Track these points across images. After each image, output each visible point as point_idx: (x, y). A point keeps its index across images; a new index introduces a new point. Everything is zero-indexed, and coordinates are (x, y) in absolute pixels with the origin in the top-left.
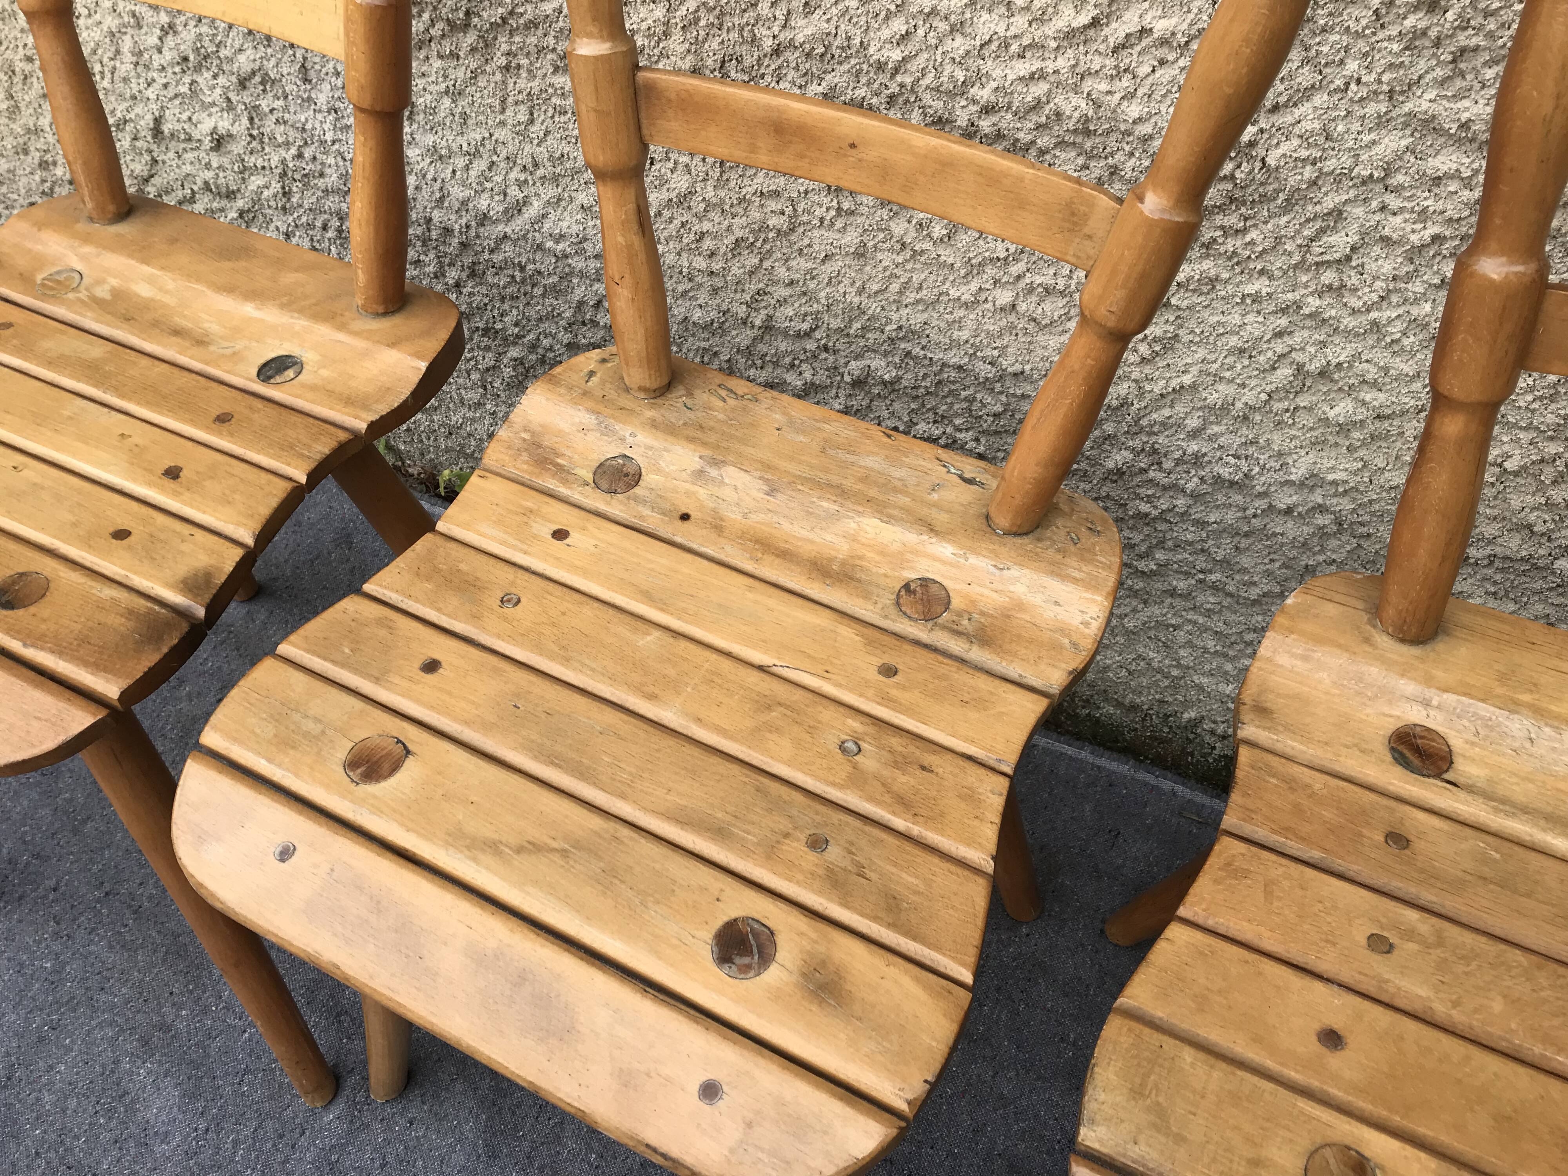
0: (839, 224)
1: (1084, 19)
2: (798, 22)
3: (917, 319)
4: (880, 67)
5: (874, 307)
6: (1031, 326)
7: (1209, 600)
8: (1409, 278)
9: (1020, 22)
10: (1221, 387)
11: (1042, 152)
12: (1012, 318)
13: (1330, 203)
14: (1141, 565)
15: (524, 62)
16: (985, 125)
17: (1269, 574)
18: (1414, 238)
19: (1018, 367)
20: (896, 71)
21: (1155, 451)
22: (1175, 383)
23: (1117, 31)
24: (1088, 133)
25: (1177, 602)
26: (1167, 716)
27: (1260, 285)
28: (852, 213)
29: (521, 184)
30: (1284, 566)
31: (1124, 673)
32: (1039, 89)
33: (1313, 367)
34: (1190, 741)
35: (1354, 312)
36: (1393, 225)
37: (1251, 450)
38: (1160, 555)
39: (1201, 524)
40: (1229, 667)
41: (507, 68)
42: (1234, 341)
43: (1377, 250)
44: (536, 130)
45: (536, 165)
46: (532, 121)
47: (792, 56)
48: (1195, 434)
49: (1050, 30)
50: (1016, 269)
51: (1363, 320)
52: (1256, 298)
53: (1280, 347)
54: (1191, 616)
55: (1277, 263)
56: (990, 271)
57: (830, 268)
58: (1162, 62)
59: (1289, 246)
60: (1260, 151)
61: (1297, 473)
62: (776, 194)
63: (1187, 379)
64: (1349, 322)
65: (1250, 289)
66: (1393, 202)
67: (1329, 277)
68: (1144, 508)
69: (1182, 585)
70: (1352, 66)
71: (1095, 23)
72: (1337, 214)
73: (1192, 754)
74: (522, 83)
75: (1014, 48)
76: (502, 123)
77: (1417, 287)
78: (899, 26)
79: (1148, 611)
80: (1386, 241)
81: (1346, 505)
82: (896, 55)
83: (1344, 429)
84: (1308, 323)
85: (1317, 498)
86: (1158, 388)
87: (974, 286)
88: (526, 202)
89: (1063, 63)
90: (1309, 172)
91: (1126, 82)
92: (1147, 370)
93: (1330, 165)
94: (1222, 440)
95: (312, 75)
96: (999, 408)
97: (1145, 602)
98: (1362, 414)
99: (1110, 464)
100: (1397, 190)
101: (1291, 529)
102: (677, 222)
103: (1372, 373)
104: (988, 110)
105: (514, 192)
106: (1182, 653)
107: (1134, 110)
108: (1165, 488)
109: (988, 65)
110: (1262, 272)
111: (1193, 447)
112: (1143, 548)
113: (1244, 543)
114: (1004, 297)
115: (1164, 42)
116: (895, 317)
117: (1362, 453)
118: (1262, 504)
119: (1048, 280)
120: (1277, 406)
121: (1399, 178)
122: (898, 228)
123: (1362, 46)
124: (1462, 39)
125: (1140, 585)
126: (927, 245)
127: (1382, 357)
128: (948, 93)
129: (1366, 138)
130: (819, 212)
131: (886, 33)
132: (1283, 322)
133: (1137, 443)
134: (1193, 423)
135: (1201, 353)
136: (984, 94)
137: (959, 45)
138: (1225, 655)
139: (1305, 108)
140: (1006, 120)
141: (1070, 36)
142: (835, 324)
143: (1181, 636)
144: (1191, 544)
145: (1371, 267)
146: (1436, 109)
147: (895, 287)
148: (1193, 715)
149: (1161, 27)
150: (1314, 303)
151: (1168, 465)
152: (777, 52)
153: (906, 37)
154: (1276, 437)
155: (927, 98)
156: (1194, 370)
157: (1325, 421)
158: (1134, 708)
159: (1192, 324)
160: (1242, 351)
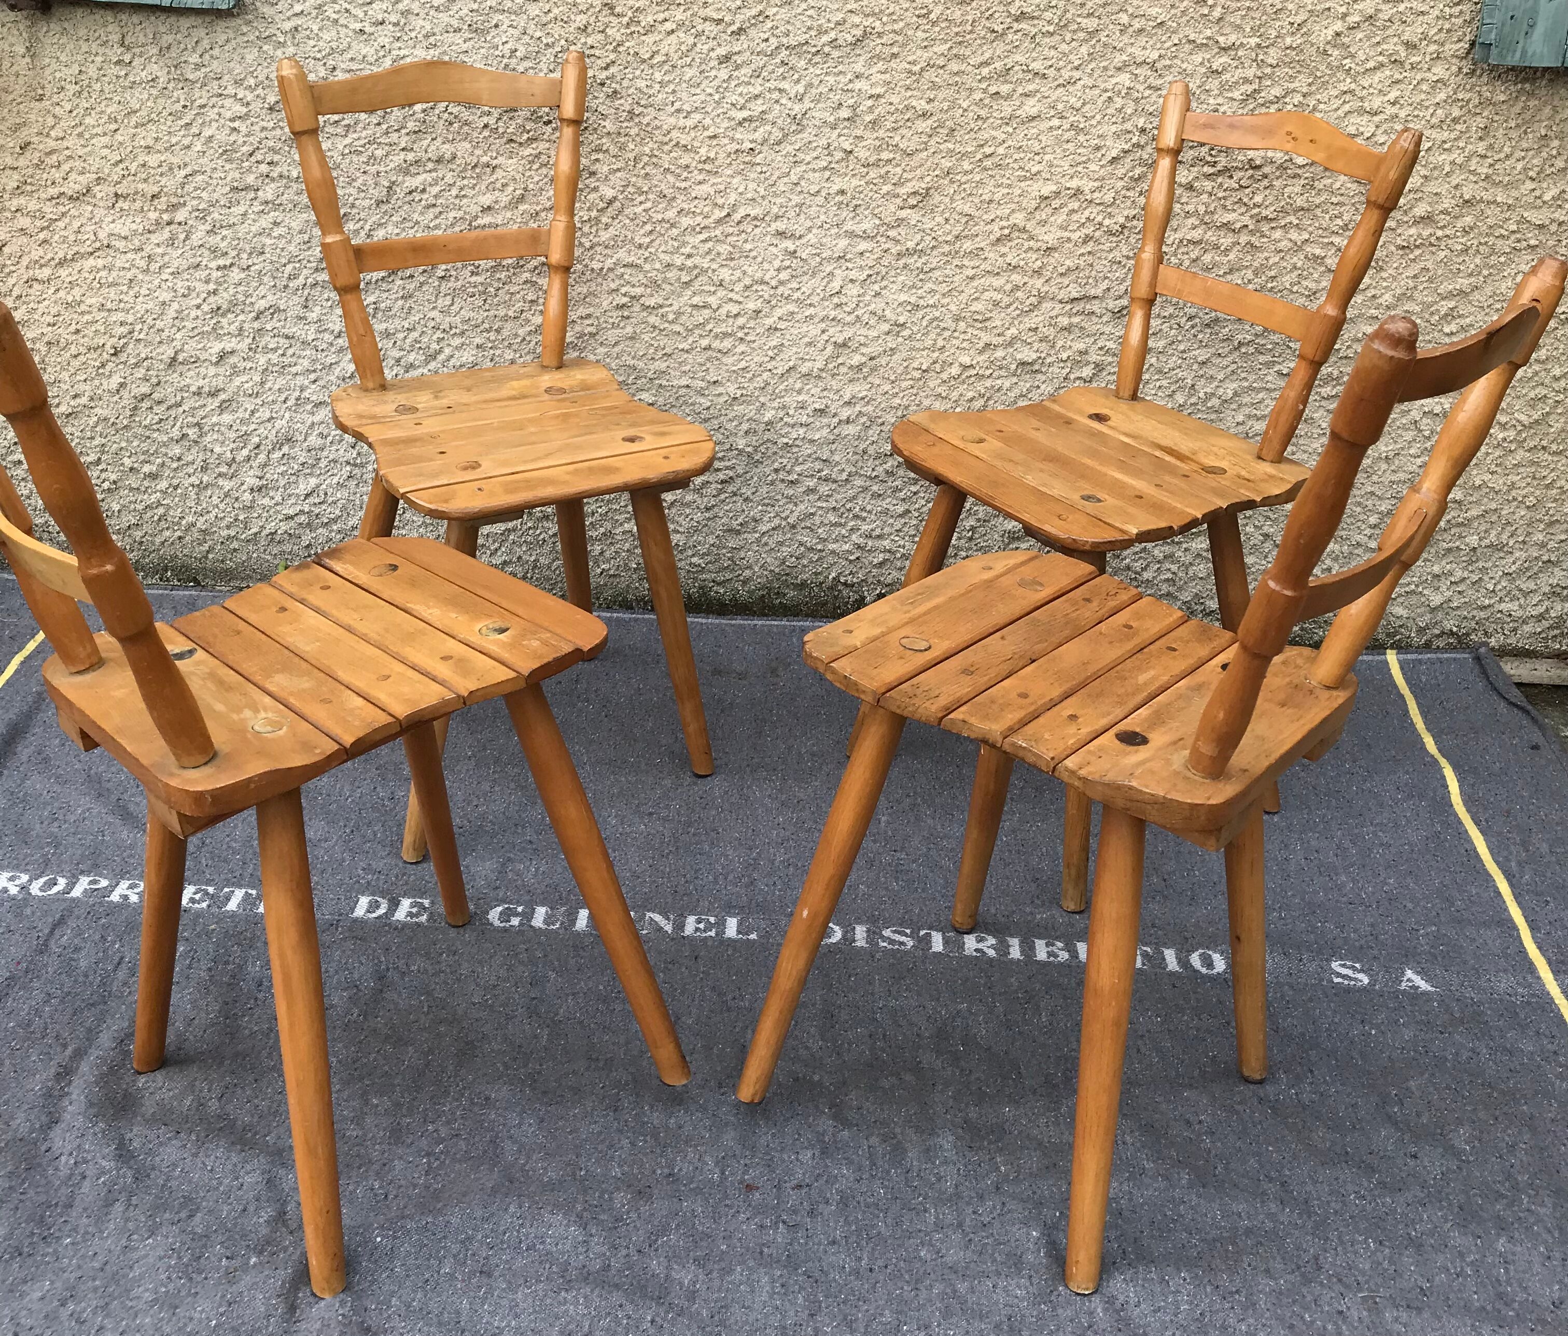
0: (622, 325)
1: (724, 214)
2: (601, 233)
3: (663, 366)
4: (640, 246)
5: (641, 365)
6: (719, 355)
7: (824, 489)
8: (864, 294)
9: (699, 219)
10: (806, 364)
11: (714, 271)
12: (710, 352)
13: (828, 269)
14: (790, 478)
15: (453, 273)
16: (689, 263)
17: (848, 461)
18: (862, 278)
19: (715, 379)
20: (648, 247)
21: (784, 407)
22: (786, 367)
23: (737, 217)
24: (732, 259)
25: (811, 497)
26: (821, 583)
27: (811, 311)
28: (628, 318)
29: (440, 340)
30: (855, 453)
31: (794, 559)
32: (710, 244)
33: (840, 341)
34: (836, 597)
35: (849, 313)
36: (853, 274)
37: (825, 393)
38: (798, 469)
39: (812, 441)
40: (844, 531)
41: (442, 278)
42: (807, 340)
43: (850, 285)
44: (455, 308)
45: (451, 328)
46: (452, 304)
47: (598, 249)
48: (799, 392)
49: (711, 220)
50: (708, 328)
51: (853, 316)
52: (811, 317)
53: (825, 337)
54: (819, 504)
55: (815, 299)
56: (697, 332)
57: (616, 349)
58: (756, 226)
59: (818, 291)
60: (798, 254)
61: (847, 398)
62: (589, 316)
63: (791, 364)
64: (849, 319)
65: (807, 314)
66: (850, 265)
67: (836, 300)
68: (785, 440)
69: (811, 483)
70: (823, 217)
71: (729, 215)
72: (831, 274)
73: (839, 607)
74: (450, 285)
75: (698, 229)
76: (434, 308)
77: (868, 298)
78: (648, 227)
79: (798, 509)
80: (852, 281)
81: (870, 408)
82: (648, 240)
83: (859, 368)
84: (834, 323)
85: (858, 408)
86: (780, 371)
87: (690, 341)
88: (441, 351)
89: (718, 232)
90: (818, 259)
91: (743, 235)
92: (773, 363)
93: (824, 256)
94: (812, 392)
95: (310, 304)
96: (709, 404)
97: (796, 505)
98: (864, 359)
99: (766, 419)
100: (849, 260)
101: (851, 430)
102: (533, 343)
103: (862, 340)
104: (689, 256)
105: (434, 346)
106: (820, 531)
107: (748, 246)
108: (793, 426)
109: (687, 238)
110: (810, 305)
111: (800, 398)
112: (788, 467)
113: (834, 447)
114: (704, 342)
115: (755, 218)
116: (652, 367)
117: (869, 379)
118: (836, 420)
119: (724, 330)
120: (831, 366)
121: (848, 256)
122: (652, 319)
123: (824, 210)
124: (855, 203)
125: (791, 492)
126: (666, 325)
127: (864, 331)
128: (671, 253)
129: (834, 242)
130: (611, 320)
131: (642, 232)
132: (824, 325)
133: (776, 404)
134: (798, 386)
135: (795, 349)
136: (687, 250)
137: (675, 232)
138: (840, 525)
139: (810, 235)
140: (697, 260)
141: (719, 221)
142: (621, 379)
143: (817, 520)
144: (809, 456)
145: (849, 293)
146: (854, 228)
147: (651, 351)
148: (833, 575)
149: (753, 213)
150: (833, 314)
151: (791, 412)
152: (592, 248)
153: (651, 232)
154: (833, 383)
155: (662, 256)
156: (793, 358)
157: (851, 368)
158: (803, 585)
159: (788, 337)
160: (810, 343)
